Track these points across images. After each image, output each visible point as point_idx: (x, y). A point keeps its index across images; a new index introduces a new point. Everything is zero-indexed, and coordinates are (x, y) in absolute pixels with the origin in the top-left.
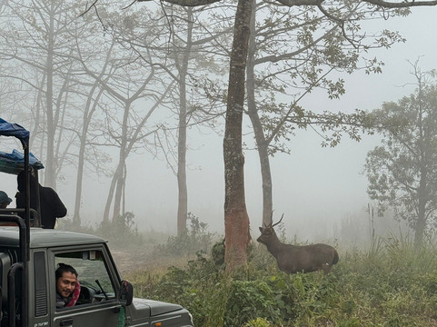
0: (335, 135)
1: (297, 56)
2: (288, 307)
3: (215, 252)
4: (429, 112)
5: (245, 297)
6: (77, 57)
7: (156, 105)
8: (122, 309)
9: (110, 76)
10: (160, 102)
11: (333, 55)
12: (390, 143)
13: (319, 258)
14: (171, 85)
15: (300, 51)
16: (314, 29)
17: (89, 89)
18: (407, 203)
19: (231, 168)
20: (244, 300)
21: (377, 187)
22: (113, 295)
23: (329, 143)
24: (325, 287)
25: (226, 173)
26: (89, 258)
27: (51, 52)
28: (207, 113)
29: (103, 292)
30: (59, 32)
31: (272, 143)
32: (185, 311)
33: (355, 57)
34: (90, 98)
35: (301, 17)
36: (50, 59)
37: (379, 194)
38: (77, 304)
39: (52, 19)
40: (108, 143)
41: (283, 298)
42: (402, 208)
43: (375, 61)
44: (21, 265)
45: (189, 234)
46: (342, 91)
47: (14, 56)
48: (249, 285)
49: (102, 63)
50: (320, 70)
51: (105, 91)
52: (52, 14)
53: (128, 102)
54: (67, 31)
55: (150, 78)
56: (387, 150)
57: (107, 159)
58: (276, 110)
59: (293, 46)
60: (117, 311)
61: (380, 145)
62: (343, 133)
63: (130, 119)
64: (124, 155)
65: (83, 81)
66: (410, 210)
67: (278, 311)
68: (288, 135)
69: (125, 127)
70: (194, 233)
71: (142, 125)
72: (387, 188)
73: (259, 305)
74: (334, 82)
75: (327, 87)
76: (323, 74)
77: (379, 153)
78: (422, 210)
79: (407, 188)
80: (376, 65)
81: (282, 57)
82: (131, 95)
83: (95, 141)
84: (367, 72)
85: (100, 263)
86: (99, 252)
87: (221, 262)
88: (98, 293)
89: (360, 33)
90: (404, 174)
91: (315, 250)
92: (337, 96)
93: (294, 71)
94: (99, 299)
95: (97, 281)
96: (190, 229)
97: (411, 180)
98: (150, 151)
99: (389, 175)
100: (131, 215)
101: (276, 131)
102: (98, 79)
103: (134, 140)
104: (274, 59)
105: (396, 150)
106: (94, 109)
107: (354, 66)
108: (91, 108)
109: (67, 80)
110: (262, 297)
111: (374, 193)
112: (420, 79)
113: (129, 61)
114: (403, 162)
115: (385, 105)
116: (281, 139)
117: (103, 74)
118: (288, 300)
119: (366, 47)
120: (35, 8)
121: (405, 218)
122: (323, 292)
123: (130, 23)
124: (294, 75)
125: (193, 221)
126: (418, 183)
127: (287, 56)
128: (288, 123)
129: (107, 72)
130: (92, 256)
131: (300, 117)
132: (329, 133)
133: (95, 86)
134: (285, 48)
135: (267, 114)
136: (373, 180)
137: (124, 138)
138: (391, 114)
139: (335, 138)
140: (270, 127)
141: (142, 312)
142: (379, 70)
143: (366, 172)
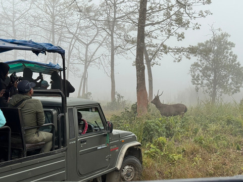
0: (179, 57)
1: (162, 23)
2: (168, 132)
3: (133, 108)
4: (218, 47)
5: (150, 127)
6: (65, 26)
7: (99, 46)
8: (108, 135)
9: (79, 34)
10: (101, 45)
11: (179, 22)
12: (201, 61)
13: (179, 110)
14: (105, 37)
15: (164, 21)
16: (171, 10)
17: (70, 40)
18: (208, 86)
19: (139, 71)
20: (150, 129)
21: (195, 80)
22: (103, 128)
23: (177, 60)
24: (183, 122)
25: (137, 73)
26: (92, 111)
27: (53, 24)
28: (123, 49)
29: (98, 127)
30: (57, 15)
31: (152, 61)
32: (133, 134)
33: (189, 23)
34: (71, 44)
35: (166, 5)
36: (53, 27)
37: (196, 82)
38: (87, 133)
39: (53, 9)
40: (79, 63)
41: (166, 128)
42: (206, 88)
43: (197, 24)
44: (63, 114)
45: (116, 101)
46: (183, 38)
47: (38, 26)
48: (152, 122)
49: (76, 29)
50: (173, 29)
51: (77, 41)
52: (53, 7)
53: (88, 45)
54: (61, 14)
55: (97, 35)
56: (199, 63)
57: (78, 70)
58: (154, 47)
59: (161, 18)
60: (105, 135)
61: (197, 61)
62: (183, 56)
63: (88, 52)
64: (86, 68)
65: (67, 36)
66: (209, 89)
67: (165, 133)
68: (160, 57)
69: (86, 55)
70: (118, 100)
71: (93, 55)
72: (199, 80)
73: (157, 131)
74: (180, 34)
75: (177, 36)
76: (175, 30)
77: (196, 65)
78: (215, 89)
79: (208, 80)
80: (197, 26)
81: (156, 23)
82: (89, 42)
83: (74, 62)
84: (194, 29)
85: (97, 113)
86: (97, 108)
87: (135, 112)
88: (96, 127)
89: (192, 11)
90: (206, 74)
91: (177, 106)
92: (181, 40)
93: (161, 29)
94: (97, 130)
95: (95, 122)
96: (117, 99)
97: (210, 76)
98: (97, 66)
99: (201, 74)
100: (90, 94)
101: (154, 56)
102: (74, 35)
103: (90, 61)
104: (153, 24)
105: (203, 63)
106: (72, 49)
107: (188, 26)
108: (71, 48)
109: (61, 36)
110: (158, 127)
111: (194, 82)
112: (214, 33)
113: (87, 27)
114: (207, 68)
115: (199, 44)
116: (157, 59)
117: (76, 33)
118: (168, 128)
119: (195, 17)
120: (46, 5)
121: (207, 92)
122: (183, 124)
123: (88, 10)
124: (162, 31)
125: (118, 95)
126: (213, 78)
127: (158, 23)
128: (160, 52)
129: (78, 32)
130: (94, 110)
131: (165, 49)
132: (177, 56)
133: (73, 38)
134: (158, 19)
135: (150, 48)
136: (193, 77)
137: (86, 61)
138: (201, 48)
139: (180, 58)
140: (151, 54)
141: (116, 135)
142: (199, 28)
143: (190, 73)
